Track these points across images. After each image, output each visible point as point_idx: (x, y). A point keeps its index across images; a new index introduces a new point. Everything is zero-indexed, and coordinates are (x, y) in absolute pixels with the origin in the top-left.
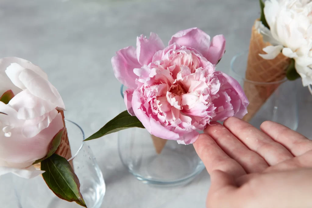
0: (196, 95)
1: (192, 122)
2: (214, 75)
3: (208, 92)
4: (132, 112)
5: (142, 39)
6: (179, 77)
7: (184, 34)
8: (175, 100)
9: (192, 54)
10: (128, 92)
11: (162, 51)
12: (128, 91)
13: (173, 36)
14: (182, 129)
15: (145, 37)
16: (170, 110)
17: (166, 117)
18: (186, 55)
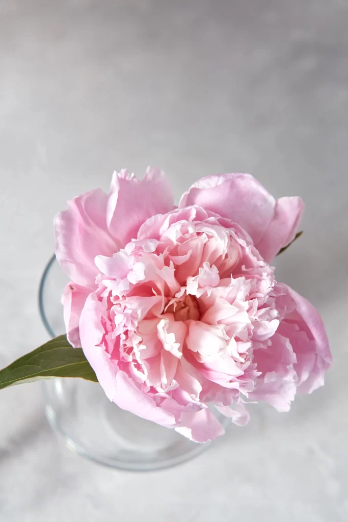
0: (222, 336)
1: (201, 393)
2: (270, 296)
3: (249, 334)
4: (75, 338)
5: (125, 177)
6: (193, 288)
7: (218, 181)
8: (174, 340)
9: (231, 237)
10: (75, 289)
11: (163, 216)
12: (73, 287)
13: (193, 186)
14: (179, 406)
15: (133, 175)
16: (158, 355)
17: (148, 376)
18: (216, 240)
